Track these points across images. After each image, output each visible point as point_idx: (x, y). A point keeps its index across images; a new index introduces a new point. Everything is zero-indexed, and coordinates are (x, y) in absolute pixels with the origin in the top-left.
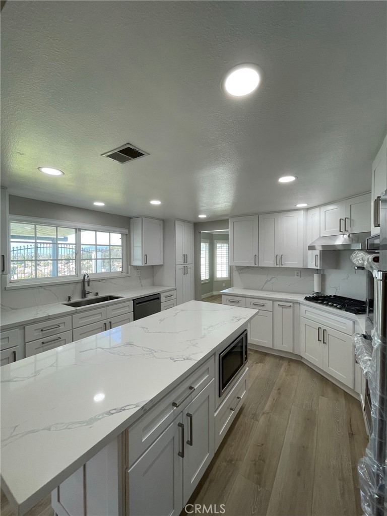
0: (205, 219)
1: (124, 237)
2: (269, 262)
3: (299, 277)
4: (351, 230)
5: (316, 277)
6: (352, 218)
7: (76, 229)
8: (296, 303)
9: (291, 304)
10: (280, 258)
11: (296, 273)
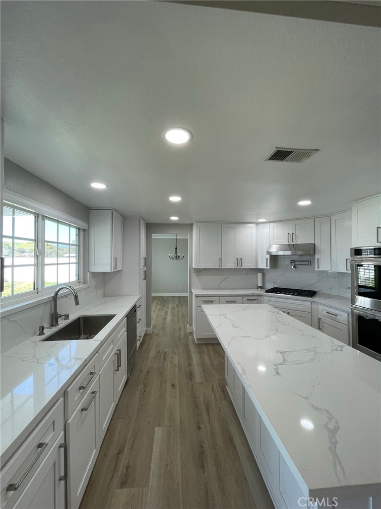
0: (177, 221)
1: (82, 234)
2: (230, 264)
3: (246, 276)
4: (296, 242)
5: (260, 275)
6: (296, 233)
7: (37, 216)
8: (260, 296)
9: (256, 297)
10: (239, 261)
11: (244, 274)
